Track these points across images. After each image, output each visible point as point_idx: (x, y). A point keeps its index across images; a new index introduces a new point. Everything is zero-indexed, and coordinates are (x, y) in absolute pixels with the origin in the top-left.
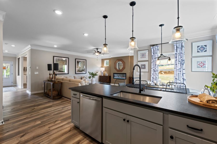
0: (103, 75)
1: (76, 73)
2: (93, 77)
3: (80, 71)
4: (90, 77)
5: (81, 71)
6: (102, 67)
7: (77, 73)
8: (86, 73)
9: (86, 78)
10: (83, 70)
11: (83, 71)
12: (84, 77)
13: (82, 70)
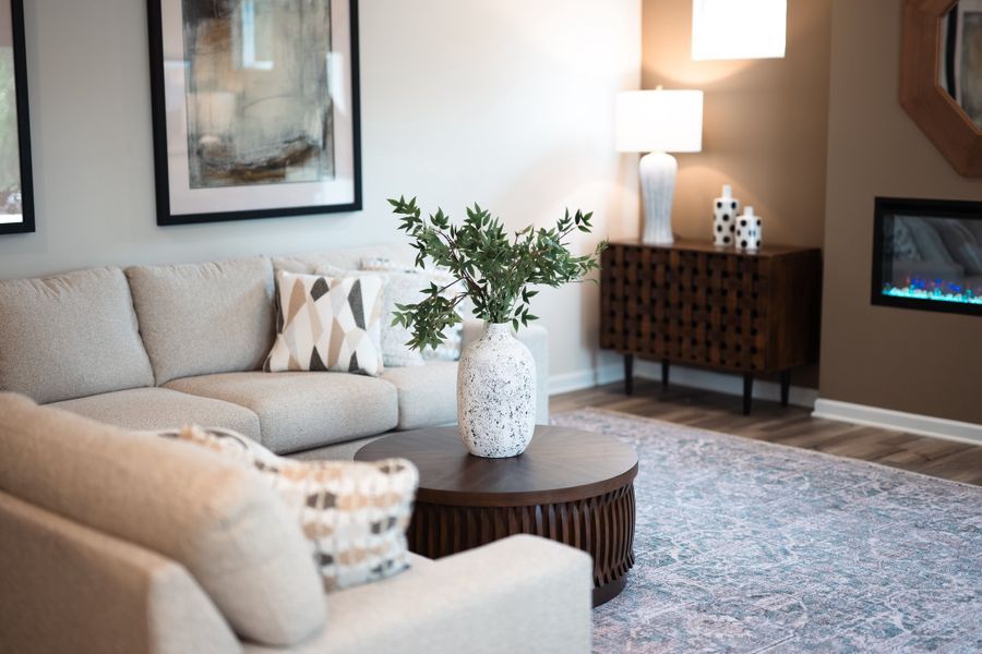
0: (660, 236)
1: (165, 217)
2: (492, 310)
3: (245, 175)
4: (427, 319)
5: (271, 171)
6: (647, 82)
7: (184, 199)
8: (357, 205)
9: (355, 299)
10: (301, 154)
11: (293, 173)
12: (320, 289)
13: (277, 153)
